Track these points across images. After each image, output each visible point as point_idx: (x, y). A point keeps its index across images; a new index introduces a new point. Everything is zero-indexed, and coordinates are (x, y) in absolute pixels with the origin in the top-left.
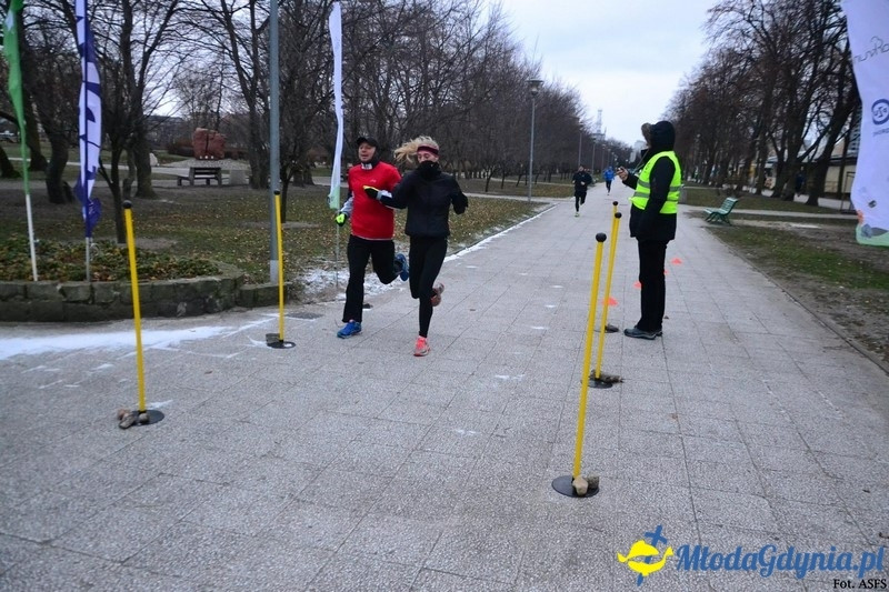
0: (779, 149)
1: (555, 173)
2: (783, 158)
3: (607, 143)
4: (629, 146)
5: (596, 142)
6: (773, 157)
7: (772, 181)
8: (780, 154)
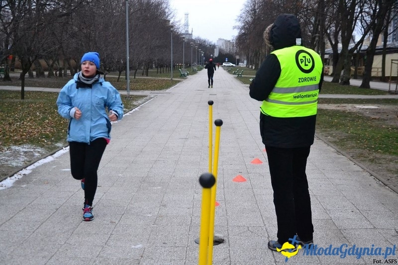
0: (334, 43)
1: (152, 68)
2: (337, 50)
3: (194, 41)
4: (213, 44)
5: (186, 41)
6: (329, 49)
7: (331, 70)
8: (335, 47)
